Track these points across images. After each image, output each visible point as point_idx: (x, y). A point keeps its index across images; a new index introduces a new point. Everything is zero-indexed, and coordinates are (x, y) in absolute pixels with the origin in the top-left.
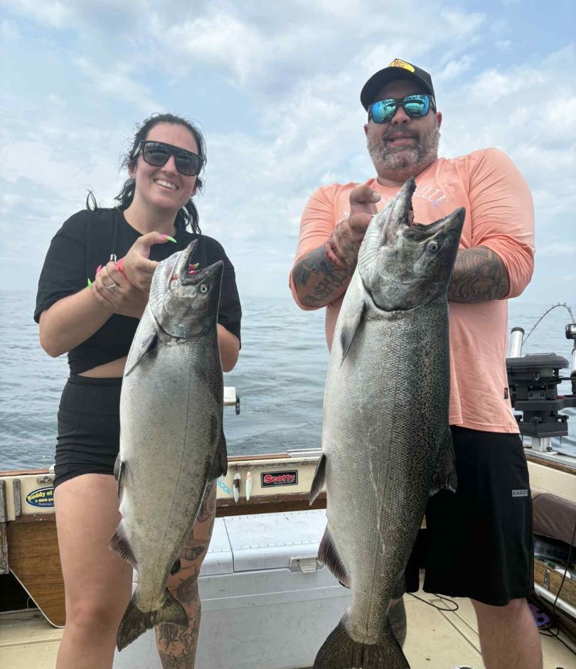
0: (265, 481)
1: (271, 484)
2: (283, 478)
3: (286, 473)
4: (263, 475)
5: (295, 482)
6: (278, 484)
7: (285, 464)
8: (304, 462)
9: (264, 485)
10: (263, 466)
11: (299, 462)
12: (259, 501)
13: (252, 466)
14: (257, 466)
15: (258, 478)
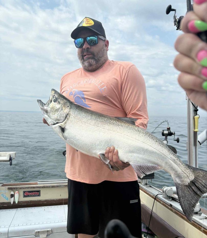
0: (25, 194)
1: (28, 196)
2: (33, 194)
3: (35, 191)
4: (24, 192)
5: (39, 195)
6: (31, 196)
7: (34, 188)
8: (43, 187)
9: (25, 196)
10: (24, 188)
11: (41, 187)
12: (21, 204)
13: (18, 188)
14: (21, 188)
15: (22, 193)
